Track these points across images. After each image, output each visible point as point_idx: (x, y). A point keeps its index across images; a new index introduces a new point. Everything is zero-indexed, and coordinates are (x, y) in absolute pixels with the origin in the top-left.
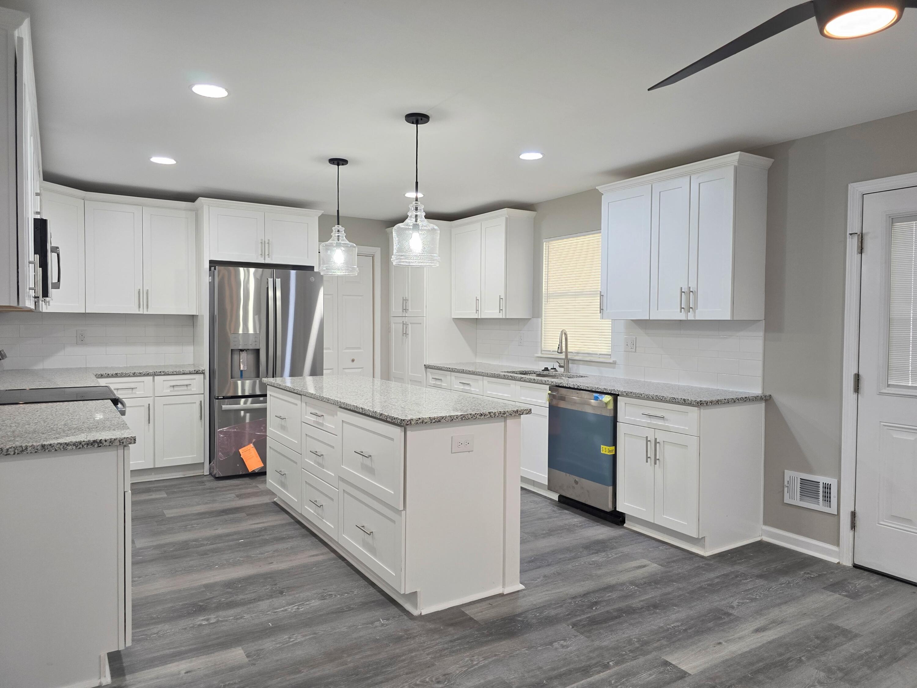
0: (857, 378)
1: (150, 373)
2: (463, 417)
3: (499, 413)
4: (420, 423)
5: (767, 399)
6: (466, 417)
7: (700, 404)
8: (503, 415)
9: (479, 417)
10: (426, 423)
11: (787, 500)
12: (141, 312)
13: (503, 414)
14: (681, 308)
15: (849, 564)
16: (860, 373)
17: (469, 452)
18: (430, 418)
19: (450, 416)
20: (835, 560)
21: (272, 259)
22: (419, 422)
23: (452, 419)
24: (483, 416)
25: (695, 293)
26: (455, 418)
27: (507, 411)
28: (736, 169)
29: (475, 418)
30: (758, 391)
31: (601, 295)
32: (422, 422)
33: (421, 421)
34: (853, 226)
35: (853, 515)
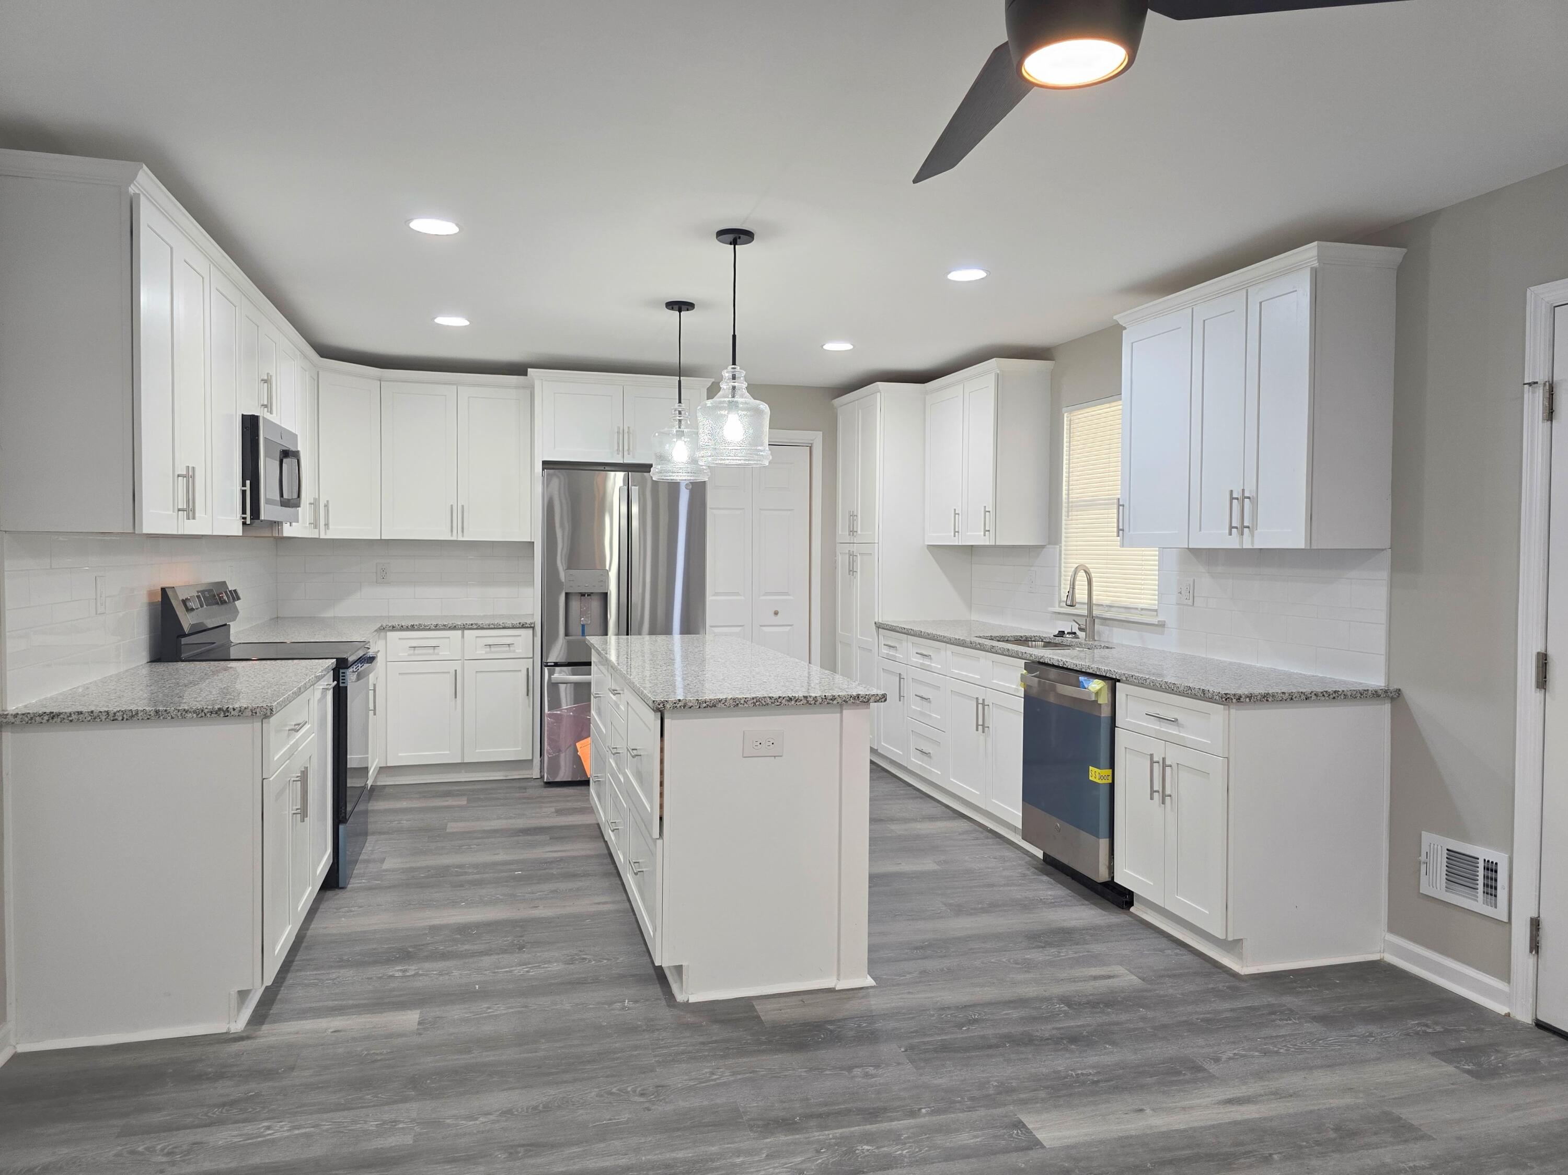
0: (1543, 661)
1: (458, 625)
2: (757, 702)
3: (824, 697)
4: (680, 707)
5: (1393, 696)
6: (763, 701)
7: (1226, 699)
8: (831, 701)
9: (787, 703)
10: (690, 708)
11: (1425, 889)
12: (454, 538)
13: (831, 699)
14: (1231, 527)
15: (1526, 1018)
16: (1549, 653)
17: (775, 757)
18: (697, 700)
19: (734, 699)
20: (1502, 1009)
21: (634, 457)
22: (678, 706)
23: (738, 704)
24: (793, 702)
25: (1254, 501)
26: (742, 702)
27: (839, 696)
28: (1315, 273)
29: (778, 704)
30: (1377, 681)
31: (1119, 505)
32: (684, 706)
33: (681, 704)
34: (1535, 370)
35: (1535, 924)
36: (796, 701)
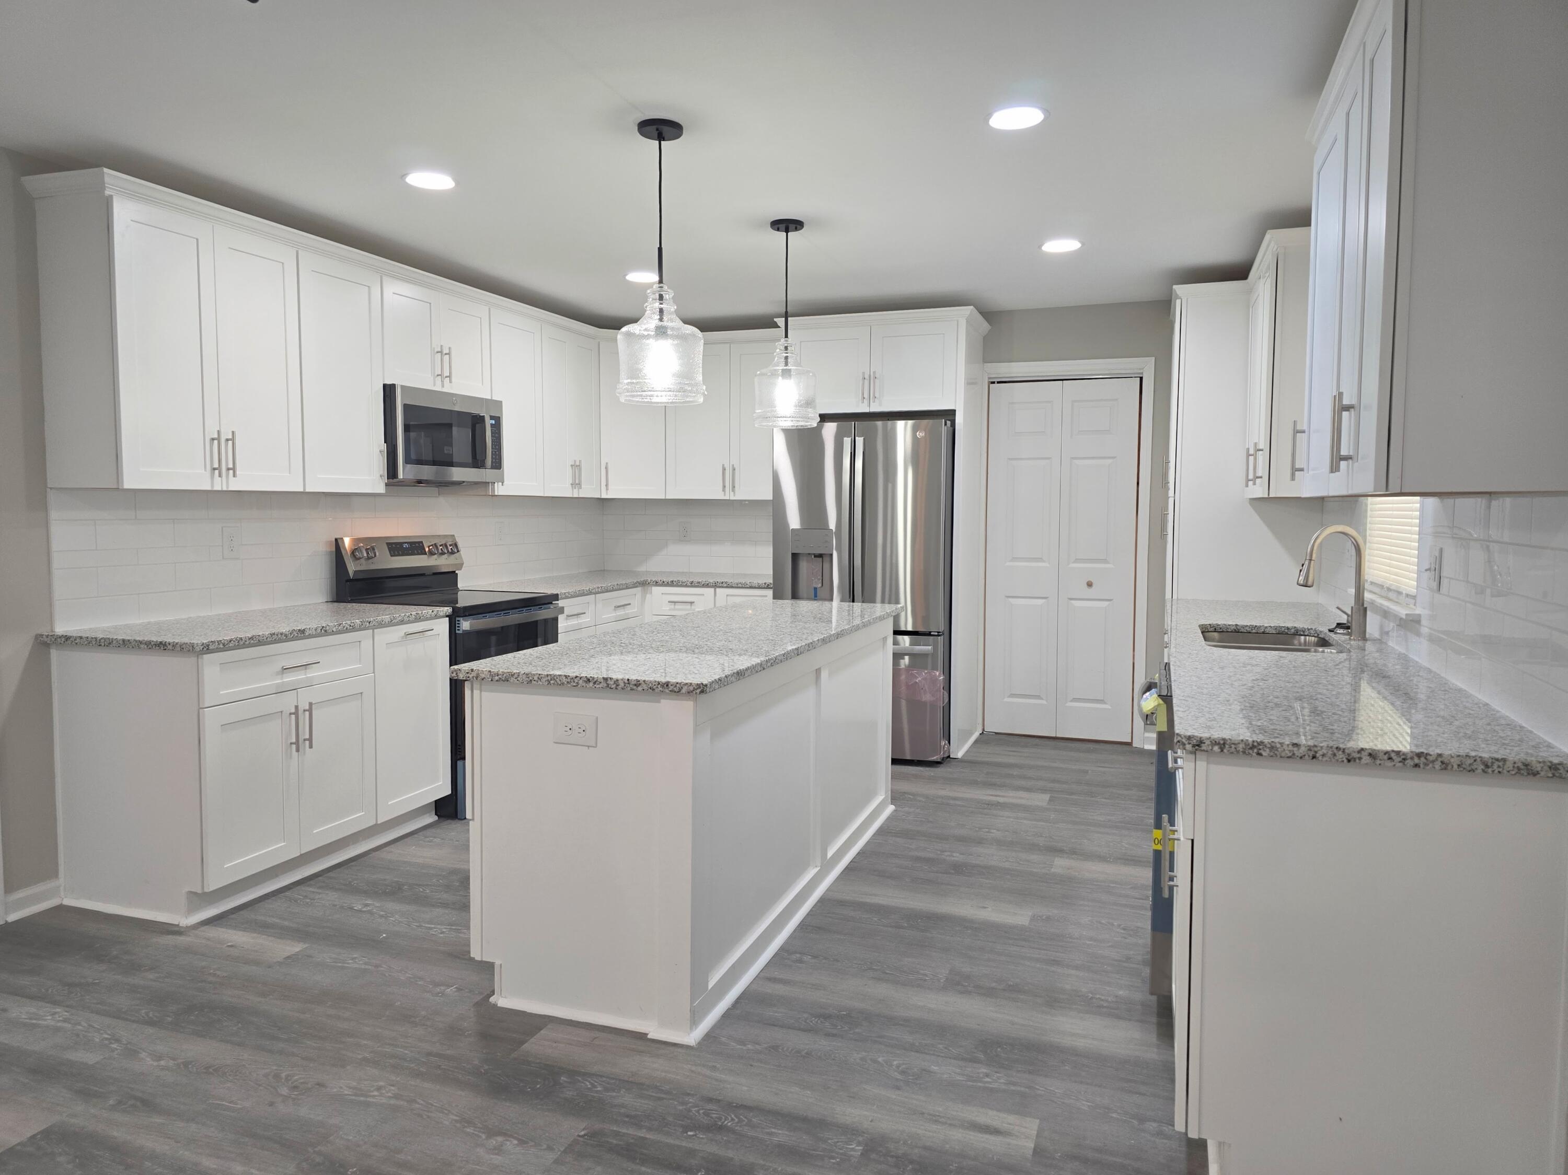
2: (551, 680)
3: (626, 681)
6: (557, 680)
8: (635, 687)
9: (584, 684)
13: (635, 685)
17: (588, 747)
19: (527, 675)
21: (880, 405)
23: (531, 680)
24: (591, 684)
25: (1356, 412)
26: (536, 678)
27: (644, 681)
29: (575, 684)
36: (595, 683)
